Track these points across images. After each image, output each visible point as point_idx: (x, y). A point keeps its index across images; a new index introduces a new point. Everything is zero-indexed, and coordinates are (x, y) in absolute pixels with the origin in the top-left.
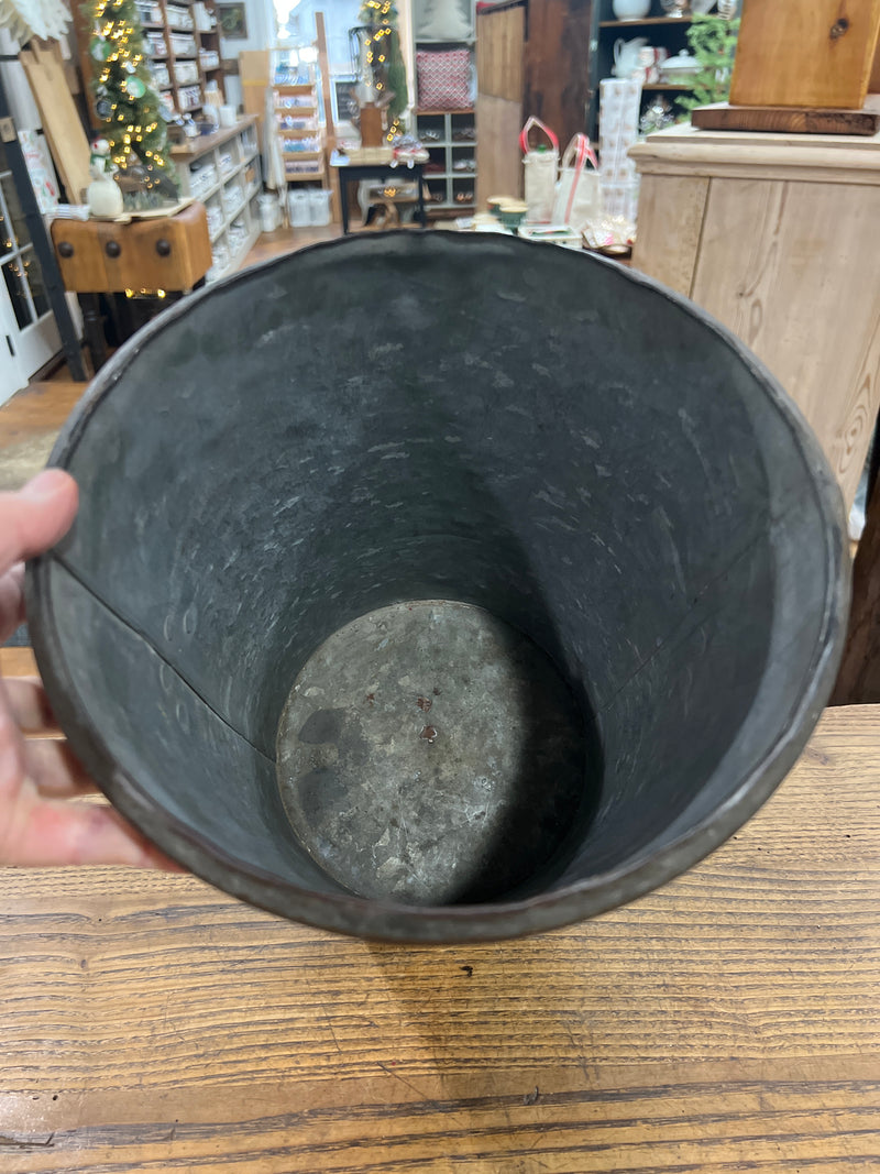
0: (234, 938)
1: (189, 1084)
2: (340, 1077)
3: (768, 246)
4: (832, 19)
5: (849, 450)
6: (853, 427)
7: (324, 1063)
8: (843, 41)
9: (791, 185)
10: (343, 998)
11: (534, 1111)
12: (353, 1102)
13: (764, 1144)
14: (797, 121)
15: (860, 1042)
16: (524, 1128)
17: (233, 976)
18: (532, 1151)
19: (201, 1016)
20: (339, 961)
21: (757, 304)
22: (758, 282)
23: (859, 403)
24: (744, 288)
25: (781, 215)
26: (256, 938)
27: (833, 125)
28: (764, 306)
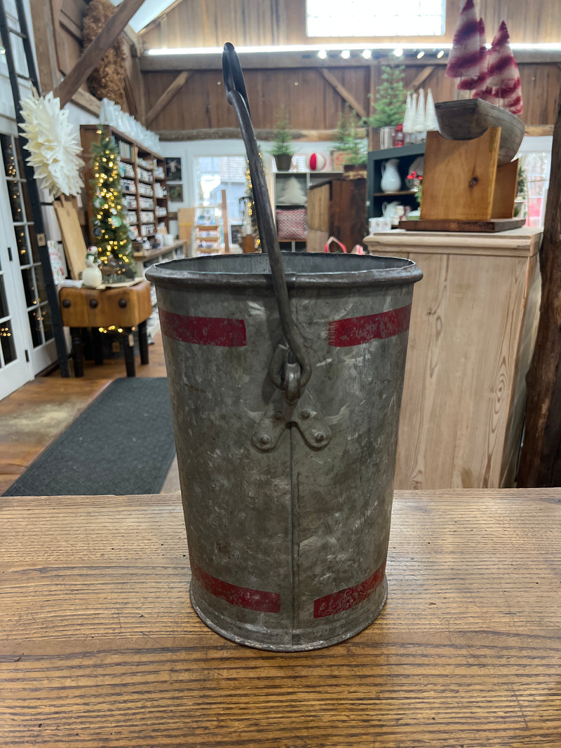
0: (76, 580)
1: (34, 639)
2: (118, 637)
3: (441, 288)
4: (469, 177)
5: (499, 401)
6: (499, 387)
7: (112, 632)
8: (476, 188)
9: (451, 256)
10: (130, 605)
11: (221, 653)
12: (122, 647)
13: (345, 668)
14: (453, 226)
15: (410, 627)
16: (213, 659)
17: (71, 596)
18: (215, 669)
19: (48, 612)
20: (132, 590)
21: (439, 318)
22: (439, 306)
23: (501, 372)
24: (431, 309)
25: (447, 271)
26: (88, 581)
27: (472, 227)
28: (443, 318)
